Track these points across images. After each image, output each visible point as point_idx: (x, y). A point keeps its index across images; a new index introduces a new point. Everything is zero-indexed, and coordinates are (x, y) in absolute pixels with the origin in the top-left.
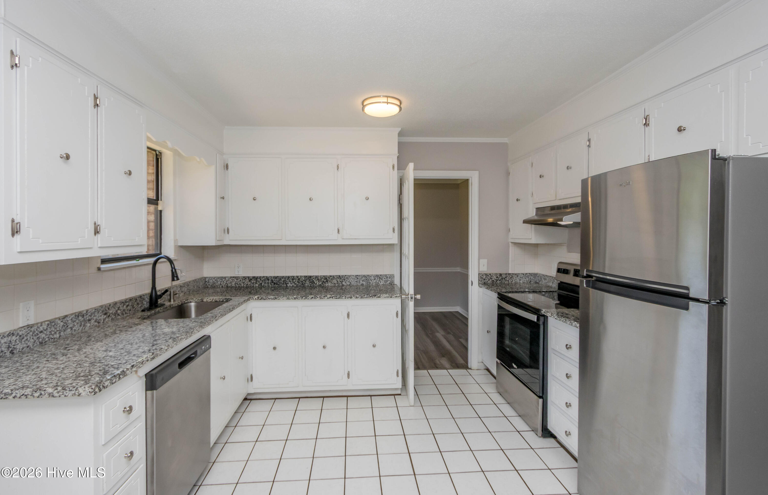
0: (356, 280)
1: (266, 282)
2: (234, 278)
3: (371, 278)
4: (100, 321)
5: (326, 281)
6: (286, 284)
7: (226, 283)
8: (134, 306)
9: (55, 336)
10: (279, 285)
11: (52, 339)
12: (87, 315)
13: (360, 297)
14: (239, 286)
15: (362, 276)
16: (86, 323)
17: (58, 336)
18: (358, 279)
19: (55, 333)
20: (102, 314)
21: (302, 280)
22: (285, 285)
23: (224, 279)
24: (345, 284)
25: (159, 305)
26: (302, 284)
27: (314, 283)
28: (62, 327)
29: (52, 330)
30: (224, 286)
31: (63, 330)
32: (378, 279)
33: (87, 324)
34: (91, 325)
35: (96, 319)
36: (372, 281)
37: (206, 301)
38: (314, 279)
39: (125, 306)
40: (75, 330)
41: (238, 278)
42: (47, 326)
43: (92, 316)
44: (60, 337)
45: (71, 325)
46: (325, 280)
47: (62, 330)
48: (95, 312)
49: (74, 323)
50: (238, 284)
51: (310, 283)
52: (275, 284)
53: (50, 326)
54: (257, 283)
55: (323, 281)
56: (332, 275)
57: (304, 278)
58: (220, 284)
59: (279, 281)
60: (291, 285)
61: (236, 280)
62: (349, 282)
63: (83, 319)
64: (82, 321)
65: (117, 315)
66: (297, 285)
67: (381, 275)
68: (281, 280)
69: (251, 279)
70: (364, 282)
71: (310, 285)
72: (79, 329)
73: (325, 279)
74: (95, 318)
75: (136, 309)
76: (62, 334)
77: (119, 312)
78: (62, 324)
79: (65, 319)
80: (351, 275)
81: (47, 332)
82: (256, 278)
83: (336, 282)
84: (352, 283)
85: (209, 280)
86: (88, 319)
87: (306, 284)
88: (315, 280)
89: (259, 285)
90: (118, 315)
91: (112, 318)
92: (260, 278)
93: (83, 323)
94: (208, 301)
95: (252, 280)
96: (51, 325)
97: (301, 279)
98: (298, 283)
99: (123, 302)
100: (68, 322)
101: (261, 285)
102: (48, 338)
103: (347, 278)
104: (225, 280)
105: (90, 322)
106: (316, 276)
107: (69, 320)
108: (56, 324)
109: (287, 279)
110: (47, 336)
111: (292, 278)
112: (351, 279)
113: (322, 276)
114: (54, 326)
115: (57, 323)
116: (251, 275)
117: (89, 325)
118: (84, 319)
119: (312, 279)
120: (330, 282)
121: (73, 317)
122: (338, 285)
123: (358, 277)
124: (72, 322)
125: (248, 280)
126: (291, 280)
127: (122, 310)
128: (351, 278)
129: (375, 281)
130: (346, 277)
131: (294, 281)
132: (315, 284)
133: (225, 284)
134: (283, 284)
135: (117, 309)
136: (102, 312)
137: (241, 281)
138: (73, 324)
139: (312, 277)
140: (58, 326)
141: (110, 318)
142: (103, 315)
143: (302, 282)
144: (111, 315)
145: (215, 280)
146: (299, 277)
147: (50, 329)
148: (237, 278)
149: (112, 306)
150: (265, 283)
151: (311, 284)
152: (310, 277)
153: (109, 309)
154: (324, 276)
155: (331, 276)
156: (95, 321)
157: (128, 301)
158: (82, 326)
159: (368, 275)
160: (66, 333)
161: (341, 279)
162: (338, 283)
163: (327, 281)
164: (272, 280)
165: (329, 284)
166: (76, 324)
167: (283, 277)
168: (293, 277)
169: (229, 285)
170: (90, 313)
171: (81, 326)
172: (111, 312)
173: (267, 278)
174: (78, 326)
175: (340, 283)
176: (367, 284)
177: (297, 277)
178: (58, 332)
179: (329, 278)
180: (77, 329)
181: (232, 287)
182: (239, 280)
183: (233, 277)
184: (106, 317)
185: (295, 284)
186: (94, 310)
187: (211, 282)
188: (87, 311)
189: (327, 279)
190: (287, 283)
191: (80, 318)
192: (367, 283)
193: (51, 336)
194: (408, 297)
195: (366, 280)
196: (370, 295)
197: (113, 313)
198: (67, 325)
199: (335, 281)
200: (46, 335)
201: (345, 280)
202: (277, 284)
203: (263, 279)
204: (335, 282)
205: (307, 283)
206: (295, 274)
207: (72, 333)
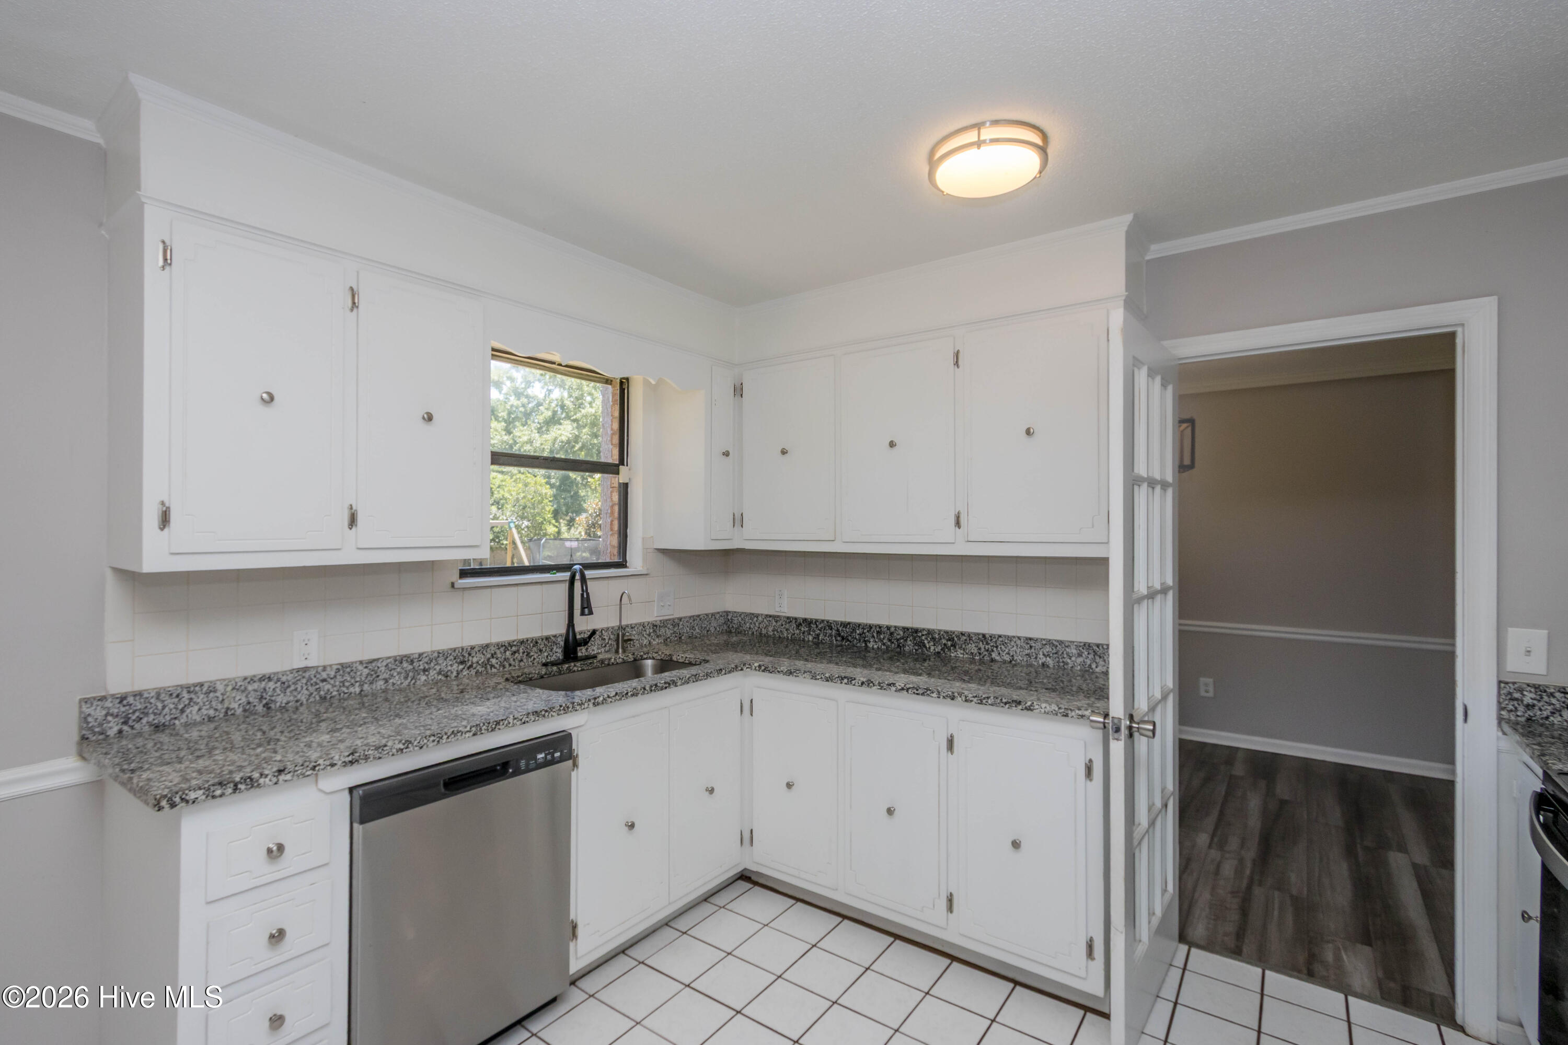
0: (1027, 652)
1: (826, 633)
2: (771, 619)
3: (1067, 650)
4: (449, 673)
5: (952, 645)
6: (865, 642)
7: (759, 627)
8: (532, 654)
9: (352, 690)
10: (850, 642)
11: (346, 693)
12: (420, 661)
13: (975, 700)
14: (780, 637)
15: (1044, 642)
16: (419, 674)
17: (358, 690)
18: (1033, 650)
19: (352, 684)
20: (454, 661)
21: (898, 637)
22: (864, 645)
23: (755, 619)
24: (998, 658)
25: (579, 658)
26: (899, 646)
27: (925, 646)
28: (367, 677)
29: (346, 680)
30: (755, 633)
31: (369, 681)
32: (1091, 656)
33: (419, 676)
34: (428, 678)
35: (440, 669)
36: (1073, 659)
37: (675, 660)
38: (923, 638)
39: (508, 653)
40: (394, 684)
41: (778, 619)
42: (336, 672)
43: (432, 664)
44: (362, 693)
45: (385, 674)
46: (949, 643)
47: (366, 681)
48: (439, 656)
49: (392, 672)
50: (777, 632)
51: (915, 644)
52: (843, 638)
53: (341, 672)
54: (811, 633)
55: (945, 644)
56: (965, 632)
57: (901, 633)
58: (750, 628)
59: (852, 633)
60: (875, 647)
61: (774, 623)
62: (1008, 654)
63: (411, 667)
64: (410, 671)
65: (489, 667)
66: (888, 647)
67: (1098, 646)
68: (856, 632)
69: (800, 624)
70: (1048, 658)
71: (916, 650)
72: (402, 683)
73: (950, 640)
74: (438, 668)
75: (534, 659)
76: (366, 687)
77: (494, 661)
78: (366, 671)
79: (374, 664)
80: (1014, 637)
81: (335, 682)
82: (808, 622)
83: (975, 651)
84: (1015, 658)
85: (733, 618)
86: (422, 667)
87: (907, 648)
88: (926, 639)
89: (814, 638)
90: (492, 666)
91: (478, 670)
92: (815, 622)
93: (411, 674)
94: (680, 661)
95: (802, 625)
96: (344, 672)
97: (895, 634)
98: (889, 643)
99: (506, 646)
100: (380, 669)
101: (818, 639)
102: (338, 691)
103: (1004, 644)
104: (757, 621)
105: (427, 673)
106: (929, 630)
107: (382, 667)
108: (355, 671)
109: (868, 631)
110: (335, 689)
111: (878, 629)
112: (1015, 648)
113: (942, 633)
114: (349, 673)
115: (357, 669)
116: (800, 614)
117: (423, 678)
118: (414, 668)
119: (919, 637)
120: (960, 648)
121: (391, 662)
122: (980, 659)
123: (1033, 645)
124: (387, 671)
125: (795, 626)
126: (875, 635)
127: (502, 660)
128: (1013, 643)
129: (1080, 660)
130: (1000, 639)
131: (882, 637)
132: (927, 650)
133: (756, 628)
134: (860, 641)
135: (489, 656)
136: (455, 659)
137: (782, 625)
138: (389, 673)
139: (921, 632)
140: (359, 673)
141: (473, 672)
142: (457, 665)
143: (898, 640)
144: (474, 665)
145: (742, 620)
146: (892, 629)
147: (342, 678)
148: (776, 618)
149: (476, 649)
150: (826, 636)
151: (917, 648)
152: (916, 631)
153: (470, 654)
154: (947, 632)
155: (963, 634)
156: (439, 673)
157: (515, 643)
158: (409, 679)
159: (1061, 642)
160: (374, 687)
161: (987, 644)
162: (980, 654)
163: (954, 646)
164: (838, 630)
165: (959, 653)
166: (395, 674)
167: (859, 625)
168: (880, 627)
169: (764, 631)
170: (428, 658)
171: (406, 678)
172: (475, 660)
173: (829, 625)
174: (399, 678)
175: (986, 653)
176: (1059, 666)
177: (888, 628)
178: (357, 684)
179: (959, 639)
180: (399, 683)
181: (767, 636)
182: (780, 623)
183: (770, 616)
184: (464, 668)
185: (884, 644)
186: (436, 655)
187: (736, 622)
188: (420, 655)
189: (953, 639)
190: (866, 639)
191: (405, 665)
192: (1058, 662)
193: (344, 689)
194: (1138, 728)
195: (1056, 653)
196: (1004, 700)
197: (480, 662)
198: (377, 674)
199: (972, 648)
200: (334, 686)
201: (999, 649)
202: (848, 640)
203: (822, 625)
204: (973, 651)
205: (909, 646)
206: (884, 622)
207: (388, 687)
